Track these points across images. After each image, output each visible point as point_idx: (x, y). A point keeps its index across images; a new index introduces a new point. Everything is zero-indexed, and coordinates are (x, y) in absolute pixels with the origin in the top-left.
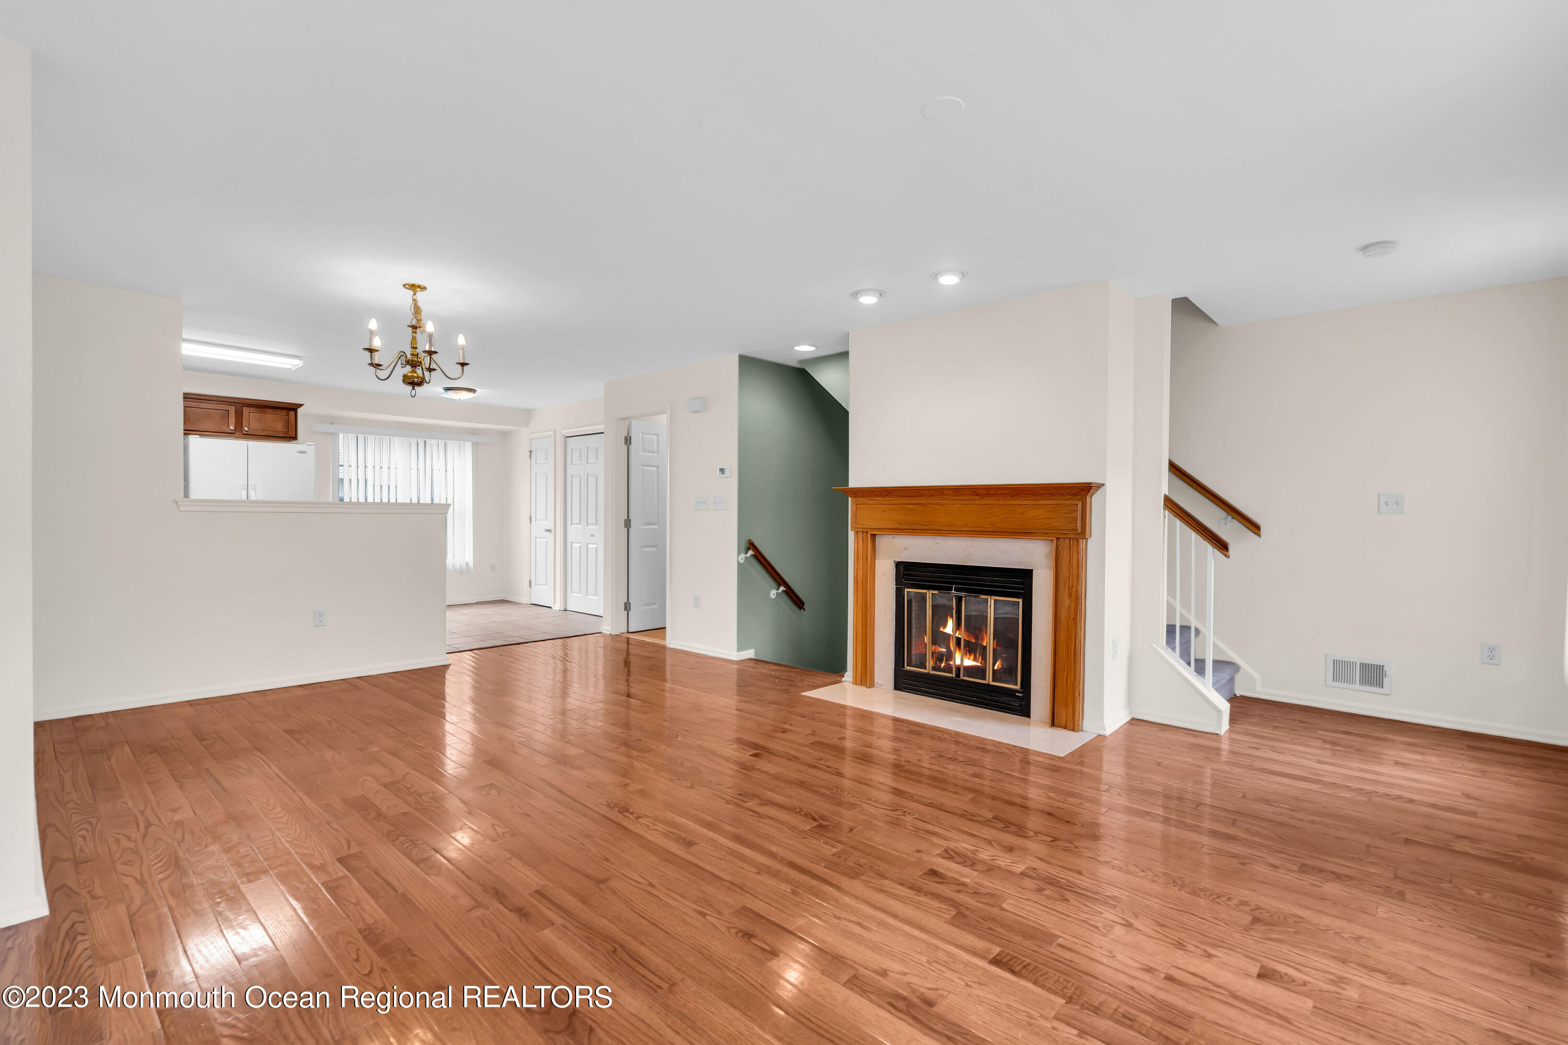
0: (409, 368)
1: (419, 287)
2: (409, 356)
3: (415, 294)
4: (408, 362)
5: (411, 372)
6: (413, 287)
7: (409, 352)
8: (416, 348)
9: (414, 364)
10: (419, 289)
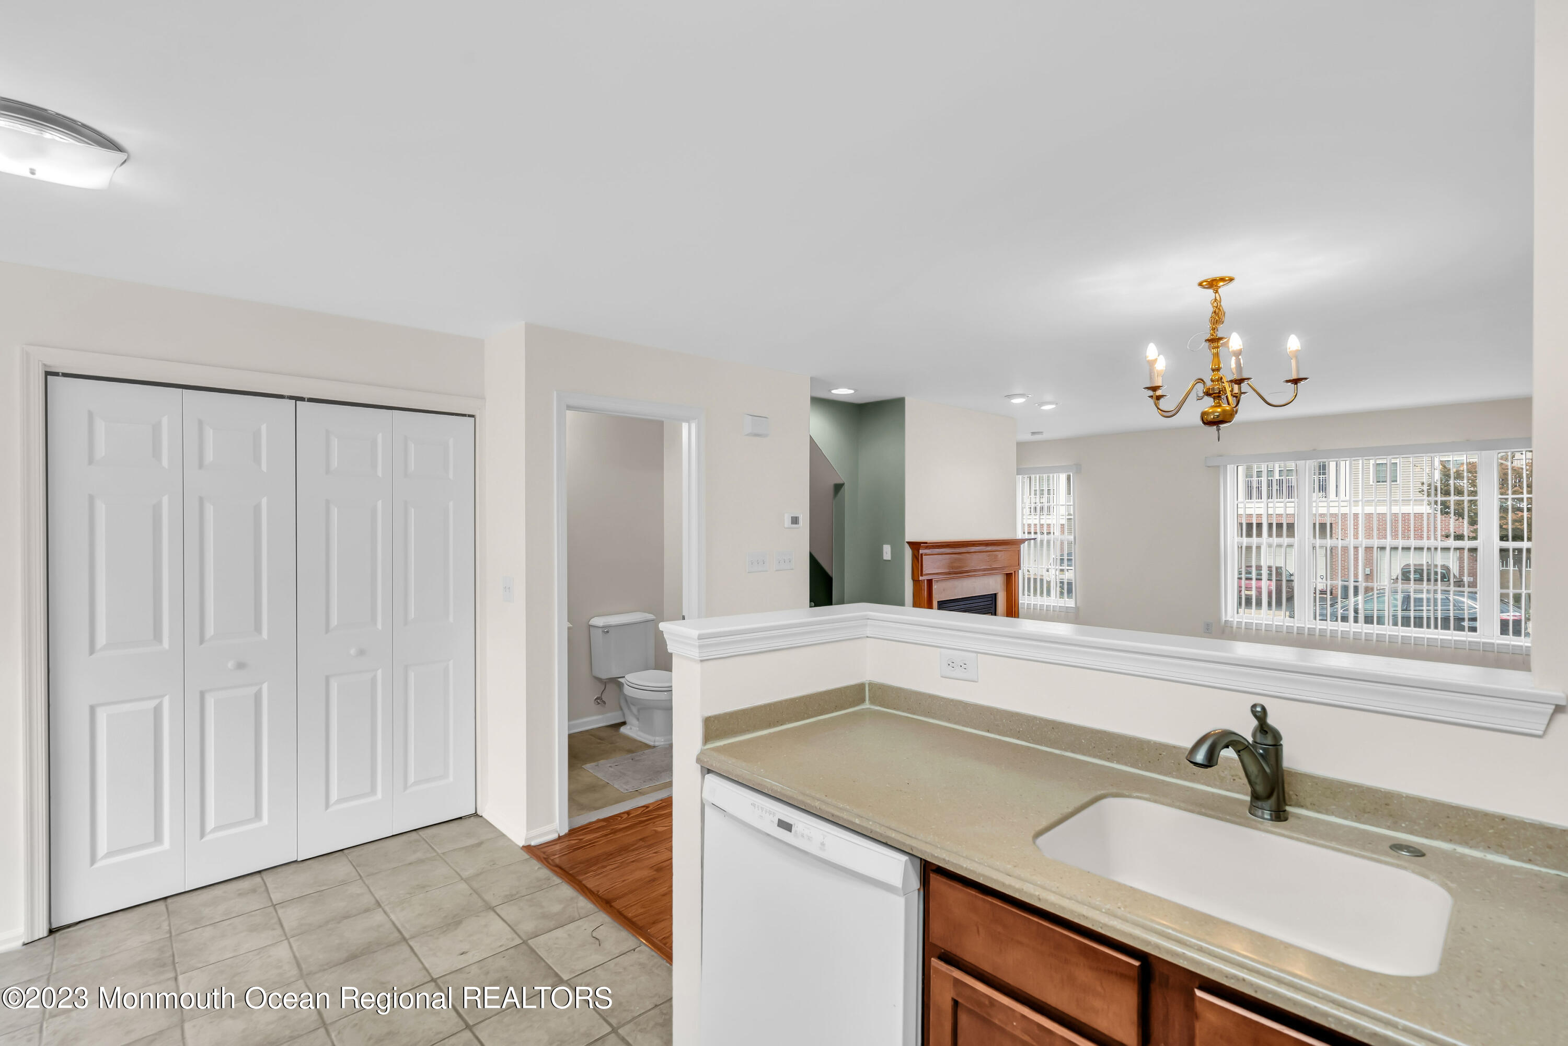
0: (1209, 401)
1: (1222, 279)
2: (1209, 384)
3: (1217, 292)
4: (1208, 394)
5: (1213, 407)
6: (1212, 284)
7: (1208, 376)
8: (1218, 370)
9: (1215, 395)
10: (1221, 284)
